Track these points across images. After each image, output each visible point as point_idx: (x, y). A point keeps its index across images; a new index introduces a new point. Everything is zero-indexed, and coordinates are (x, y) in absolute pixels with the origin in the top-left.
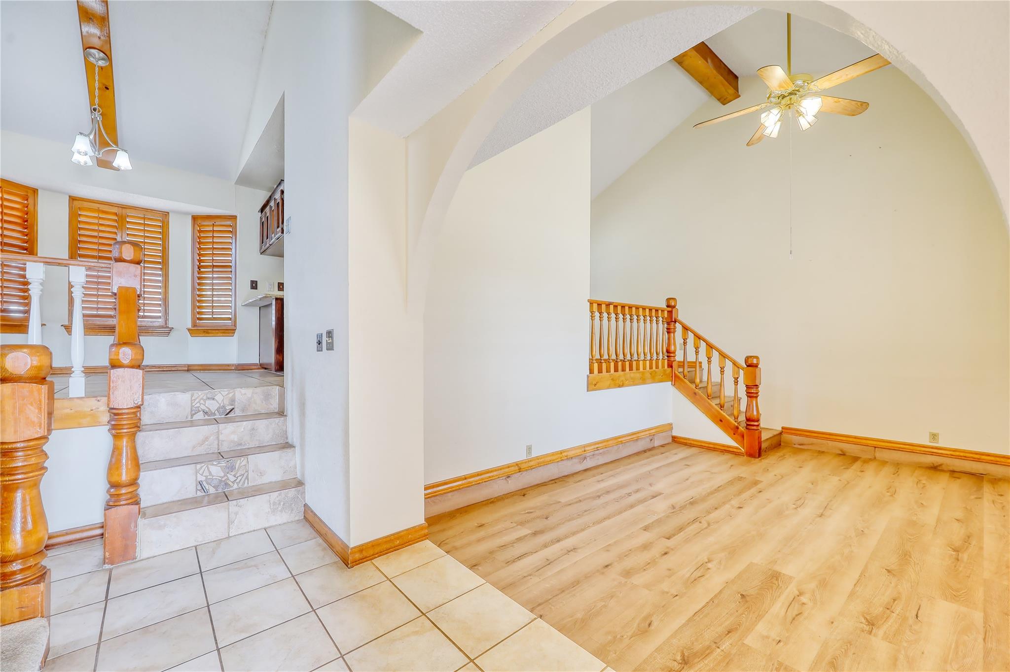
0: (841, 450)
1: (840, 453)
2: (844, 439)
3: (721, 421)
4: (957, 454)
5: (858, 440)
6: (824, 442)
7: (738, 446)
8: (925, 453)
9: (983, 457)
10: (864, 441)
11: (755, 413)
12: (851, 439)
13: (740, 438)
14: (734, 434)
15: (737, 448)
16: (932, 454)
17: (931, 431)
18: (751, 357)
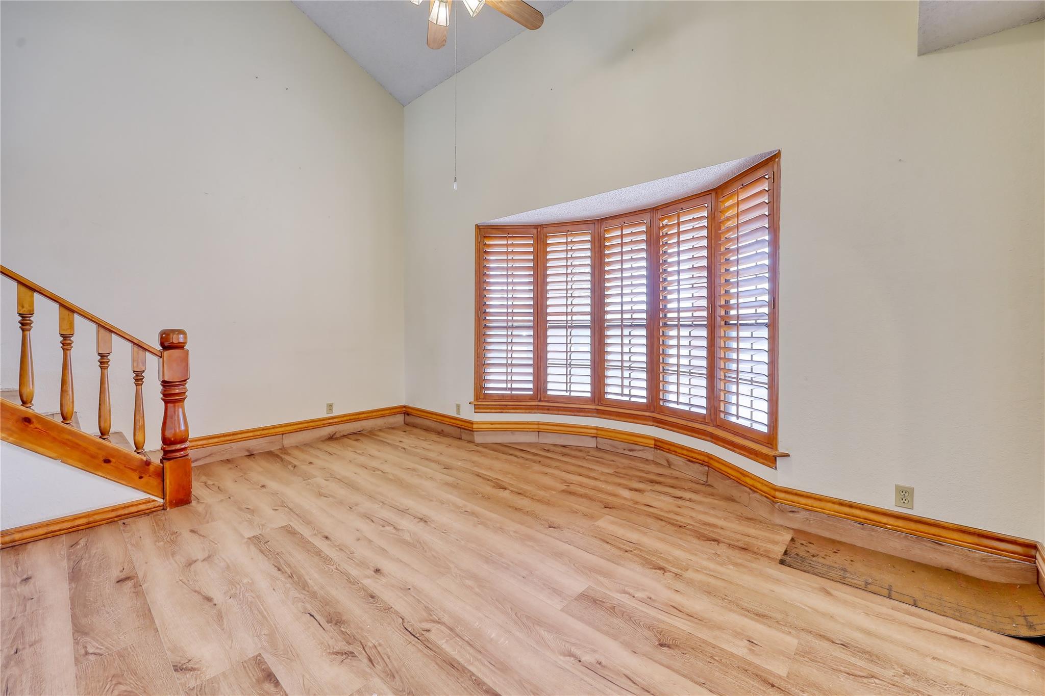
0: (248, 451)
1: (248, 454)
2: (251, 434)
3: (107, 461)
4: (345, 418)
5: (266, 432)
6: (227, 446)
7: (148, 496)
8: (324, 426)
9: (361, 416)
10: (273, 431)
11: (183, 428)
12: (258, 433)
13: (155, 482)
14: (141, 477)
15: (149, 501)
16: (329, 424)
17: (328, 403)
18: (173, 331)
